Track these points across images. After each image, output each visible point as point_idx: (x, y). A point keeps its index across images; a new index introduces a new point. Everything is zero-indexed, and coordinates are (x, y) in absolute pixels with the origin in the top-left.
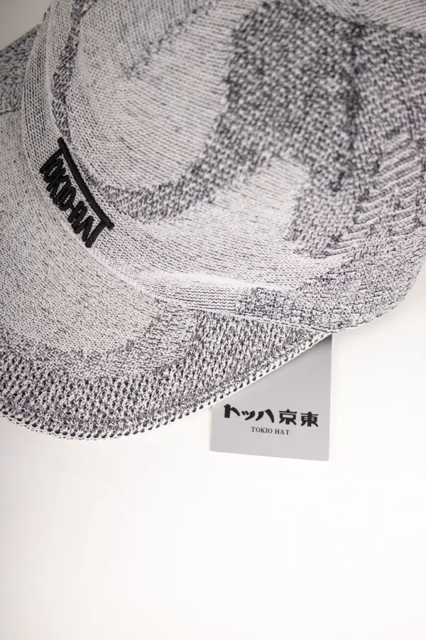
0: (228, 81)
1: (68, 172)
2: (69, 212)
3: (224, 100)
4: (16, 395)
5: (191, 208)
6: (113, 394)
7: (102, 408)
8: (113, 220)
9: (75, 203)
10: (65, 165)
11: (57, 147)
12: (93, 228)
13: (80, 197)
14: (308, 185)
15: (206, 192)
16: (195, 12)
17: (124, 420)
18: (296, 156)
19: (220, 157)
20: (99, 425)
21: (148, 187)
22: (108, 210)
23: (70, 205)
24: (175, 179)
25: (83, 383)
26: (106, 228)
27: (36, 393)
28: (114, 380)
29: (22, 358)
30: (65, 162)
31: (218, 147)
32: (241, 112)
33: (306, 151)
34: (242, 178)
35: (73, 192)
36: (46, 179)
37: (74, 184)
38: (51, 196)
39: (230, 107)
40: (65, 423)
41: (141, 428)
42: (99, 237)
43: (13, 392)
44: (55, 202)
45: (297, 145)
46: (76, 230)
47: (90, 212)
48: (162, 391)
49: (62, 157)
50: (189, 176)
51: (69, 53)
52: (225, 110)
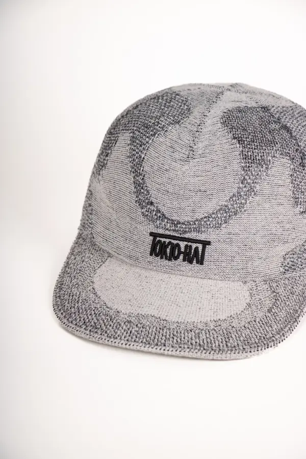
0: (235, 138)
1: (167, 241)
2: (181, 257)
3: (238, 145)
4: (219, 345)
5: (248, 202)
6: (260, 327)
7: (260, 335)
8: (208, 240)
9: (183, 250)
10: (163, 240)
11: (152, 238)
12: (200, 252)
13: (183, 244)
14: (292, 167)
15: (252, 190)
16: (199, 125)
17: (273, 337)
18: (281, 154)
19: (251, 169)
20: (265, 342)
21: (224, 203)
22: (202, 237)
23: (180, 252)
24: (235, 191)
25: (243, 328)
26: (207, 246)
27: (227, 340)
28: (255, 321)
29: (208, 330)
30: (161, 239)
31: (248, 165)
32: (249, 146)
33: (284, 150)
34: (265, 174)
35: (178, 245)
36: (157, 255)
37: (175, 242)
38: (166, 259)
39: (243, 147)
40: (251, 347)
41: (283, 338)
42: (206, 254)
43: (217, 344)
44: (170, 260)
45: (280, 149)
46: (191, 262)
47: (194, 246)
48: (278, 319)
49: (158, 239)
50: (241, 185)
51: (140, 187)
52: (241, 149)
